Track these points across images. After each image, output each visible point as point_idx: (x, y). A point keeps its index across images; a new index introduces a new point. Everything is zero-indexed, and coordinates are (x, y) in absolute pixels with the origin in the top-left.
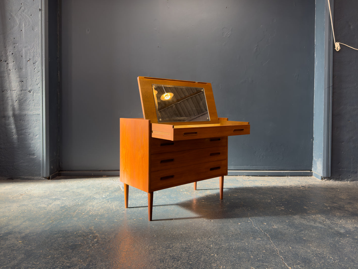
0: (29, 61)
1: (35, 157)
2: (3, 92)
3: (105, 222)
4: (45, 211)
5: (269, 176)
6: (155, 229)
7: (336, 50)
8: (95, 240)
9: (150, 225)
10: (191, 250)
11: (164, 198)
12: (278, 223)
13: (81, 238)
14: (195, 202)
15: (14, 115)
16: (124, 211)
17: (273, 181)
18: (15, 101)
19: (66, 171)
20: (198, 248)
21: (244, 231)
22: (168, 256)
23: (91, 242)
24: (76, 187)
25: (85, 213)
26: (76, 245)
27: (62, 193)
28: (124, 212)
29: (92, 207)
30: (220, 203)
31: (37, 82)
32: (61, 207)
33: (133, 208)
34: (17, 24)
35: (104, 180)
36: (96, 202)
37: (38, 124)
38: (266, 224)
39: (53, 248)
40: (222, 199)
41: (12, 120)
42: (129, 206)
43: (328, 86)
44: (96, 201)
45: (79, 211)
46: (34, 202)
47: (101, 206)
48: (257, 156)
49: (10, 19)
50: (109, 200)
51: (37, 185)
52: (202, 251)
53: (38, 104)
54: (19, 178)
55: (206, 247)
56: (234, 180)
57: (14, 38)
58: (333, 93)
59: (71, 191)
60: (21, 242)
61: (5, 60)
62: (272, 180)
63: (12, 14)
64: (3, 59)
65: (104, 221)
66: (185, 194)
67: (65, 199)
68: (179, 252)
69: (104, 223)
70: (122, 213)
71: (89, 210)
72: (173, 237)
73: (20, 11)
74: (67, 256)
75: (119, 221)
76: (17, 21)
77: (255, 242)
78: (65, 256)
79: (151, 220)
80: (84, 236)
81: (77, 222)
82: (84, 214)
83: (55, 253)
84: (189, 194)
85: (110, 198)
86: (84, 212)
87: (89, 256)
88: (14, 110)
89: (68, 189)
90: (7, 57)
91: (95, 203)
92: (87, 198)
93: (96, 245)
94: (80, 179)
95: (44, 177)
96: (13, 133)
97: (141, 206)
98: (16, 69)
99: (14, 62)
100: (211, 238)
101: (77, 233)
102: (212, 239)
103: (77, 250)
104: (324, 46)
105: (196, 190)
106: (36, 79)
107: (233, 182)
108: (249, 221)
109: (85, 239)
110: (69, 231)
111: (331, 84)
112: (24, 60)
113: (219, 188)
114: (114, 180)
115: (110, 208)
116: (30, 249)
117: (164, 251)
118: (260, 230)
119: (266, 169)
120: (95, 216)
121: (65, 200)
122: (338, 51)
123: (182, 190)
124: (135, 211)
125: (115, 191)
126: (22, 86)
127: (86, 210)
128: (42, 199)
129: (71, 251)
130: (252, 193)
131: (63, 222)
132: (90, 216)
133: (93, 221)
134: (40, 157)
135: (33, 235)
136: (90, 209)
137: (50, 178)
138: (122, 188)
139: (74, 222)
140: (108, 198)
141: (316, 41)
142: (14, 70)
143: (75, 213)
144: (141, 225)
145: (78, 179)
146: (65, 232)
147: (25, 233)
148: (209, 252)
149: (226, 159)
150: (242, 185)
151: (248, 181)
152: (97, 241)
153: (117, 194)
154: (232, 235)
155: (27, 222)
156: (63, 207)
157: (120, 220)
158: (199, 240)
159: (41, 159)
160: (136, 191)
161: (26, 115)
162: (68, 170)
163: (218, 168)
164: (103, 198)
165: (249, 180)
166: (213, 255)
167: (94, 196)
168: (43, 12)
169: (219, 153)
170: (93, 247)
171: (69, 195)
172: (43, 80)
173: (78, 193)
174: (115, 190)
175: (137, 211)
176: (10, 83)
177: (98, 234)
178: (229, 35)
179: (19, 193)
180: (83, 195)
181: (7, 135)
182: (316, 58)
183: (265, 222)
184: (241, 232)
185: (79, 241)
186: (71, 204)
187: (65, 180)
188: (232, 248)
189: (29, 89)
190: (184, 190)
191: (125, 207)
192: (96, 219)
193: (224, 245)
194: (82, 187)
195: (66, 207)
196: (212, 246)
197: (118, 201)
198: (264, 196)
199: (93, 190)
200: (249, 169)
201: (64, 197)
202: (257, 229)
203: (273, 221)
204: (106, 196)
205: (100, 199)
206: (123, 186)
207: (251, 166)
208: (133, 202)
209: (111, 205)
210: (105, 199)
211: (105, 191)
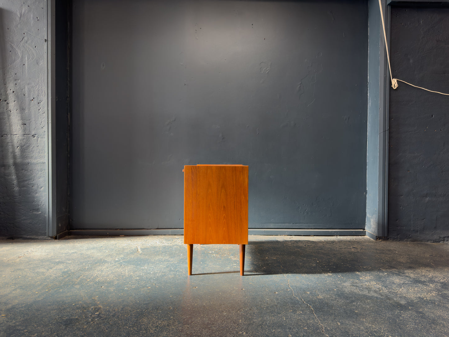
0: (33, 100)
1: (40, 212)
2: (2, 136)
3: (113, 291)
4: (42, 276)
5: (314, 236)
6: (173, 300)
7: (393, 88)
8: (96, 313)
10: (215, 327)
12: (324, 291)
13: (79, 310)
15: (15, 164)
16: (138, 276)
17: (319, 241)
18: (16, 147)
19: (76, 229)
20: (224, 324)
21: (282, 302)
22: (185, 335)
23: (91, 316)
25: (91, 280)
26: (72, 319)
27: (68, 256)
29: (100, 272)
31: (42, 125)
32: (64, 272)
34: (19, 57)
35: (120, 240)
36: (106, 266)
37: (43, 174)
38: (309, 293)
39: (42, 324)
41: (12, 169)
43: (383, 130)
44: (106, 265)
45: (83, 277)
46: (32, 266)
47: (112, 270)
48: (300, 212)
49: (10, 51)
50: (122, 263)
51: (40, 246)
52: (228, 328)
53: (43, 151)
54: (21, 238)
55: (234, 322)
56: (273, 240)
57: (16, 74)
58: (390, 138)
59: (79, 253)
60: (4, 315)
61: (5, 99)
63: (13, 45)
64: (3, 98)
68: (199, 329)
70: (135, 280)
71: (96, 275)
72: (194, 309)
73: (23, 42)
74: (58, 333)
76: (19, 53)
77: (295, 316)
78: (55, 334)
80: (83, 308)
83: (43, 330)
84: (218, 256)
85: (124, 262)
87: (85, 335)
88: (14, 157)
89: (76, 250)
90: (7, 95)
91: (105, 268)
92: (96, 261)
93: (96, 319)
95: (50, 237)
96: (14, 184)
98: (17, 110)
99: (15, 102)
100: (240, 311)
101: (75, 305)
102: (242, 312)
103: (72, 326)
104: (379, 83)
106: (40, 122)
107: (272, 243)
108: (288, 290)
109: (84, 312)
110: (67, 302)
111: (387, 128)
112: (27, 99)
115: (122, 274)
116: (14, 324)
117: (180, 328)
118: (302, 301)
119: (311, 228)
120: (102, 283)
121: (70, 263)
122: (395, 88)
125: (132, 253)
126: (25, 130)
127: (92, 275)
128: (43, 263)
129: (64, 327)
130: (293, 256)
132: (96, 283)
133: (99, 289)
134: (45, 213)
135: (21, 306)
137: (57, 238)
138: (140, 249)
141: (369, 79)
142: (15, 111)
143: (79, 280)
146: (61, 303)
147: (12, 304)
148: (236, 329)
151: (290, 241)
152: (99, 314)
153: (133, 256)
154: (267, 307)
155: (18, 290)
156: (66, 272)
157: (132, 288)
158: (225, 314)
159: (46, 215)
161: (29, 164)
164: (116, 261)
166: (241, 333)
167: (105, 259)
168: (50, 42)
170: (92, 323)
171: (76, 257)
172: (49, 122)
173: (87, 255)
176: (10, 126)
177: (101, 306)
178: (268, 71)
179: (16, 256)
180: (92, 258)
181: (6, 187)
182: (369, 97)
183: (308, 291)
184: (278, 303)
185: (76, 314)
186: (76, 269)
188: (266, 324)
189: (33, 133)
192: (103, 287)
193: (256, 320)
194: (94, 248)
195: (69, 272)
196: (240, 321)
197: (133, 264)
198: (308, 259)
199: (105, 251)
200: (291, 228)
201: (69, 260)
202: (299, 300)
203: (318, 290)
204: (119, 259)
205: (112, 262)
206: (141, 247)
207: (294, 224)
208: (151, 266)
209: (124, 269)
210: (118, 262)
211: (120, 253)
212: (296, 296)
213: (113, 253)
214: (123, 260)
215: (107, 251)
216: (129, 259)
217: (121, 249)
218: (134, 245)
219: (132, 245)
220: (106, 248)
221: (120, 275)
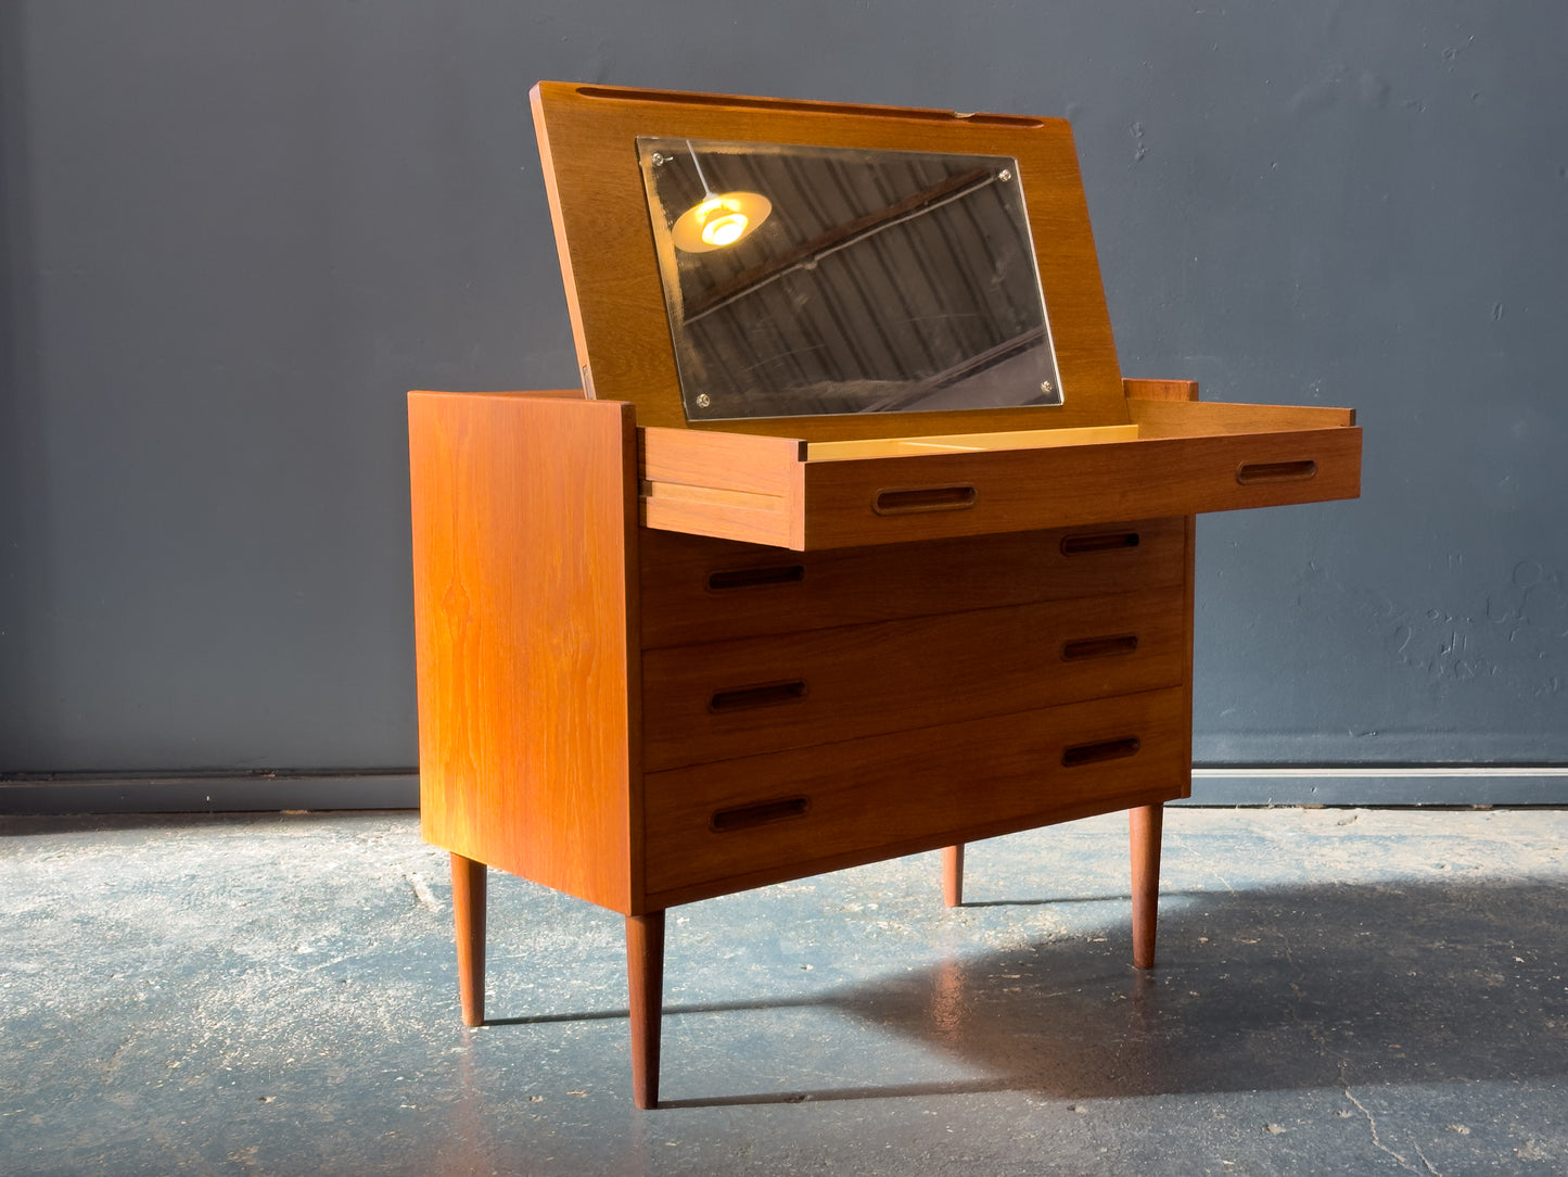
3: (331, 1118)
5: (1496, 807)
6: (688, 1162)
9: (645, 1132)
11: (731, 959)
12: (1555, 1124)
14: (950, 985)
16: (457, 1042)
17: (1529, 838)
21: (1310, 1175)
24: (103, 889)
25: (188, 1064)
27: (5, 931)
28: (459, 1049)
29: (228, 1023)
30: (1138, 991)
33: (523, 1026)
35: (291, 838)
36: (254, 987)
38: (1467, 1131)
40: (1150, 962)
42: (490, 1013)
44: (253, 981)
45: (140, 1047)
47: (293, 1010)
48: (1410, 662)
50: (344, 970)
56: (1233, 837)
59: (68, 914)
62: (1522, 834)
65: (325, 1110)
66: (880, 932)
67: (31, 967)
69: (331, 1123)
70: (445, 1059)
71: (212, 1038)
75: (432, 1111)
79: (652, 1101)
81: (136, 1119)
82: (177, 1064)
84: (906, 930)
85: (352, 961)
86: (178, 1056)
89: (42, 899)
91: (251, 995)
92: (186, 961)
94: (119, 834)
97: (571, 1011)
105: (959, 903)
107: (1227, 851)
108: (1344, 1115)
113: (1127, 891)
114: (365, 841)
115: (359, 1027)
118: (1428, 1171)
119: (1476, 758)
120: (260, 1077)
121: (33, 975)
123: (856, 908)
124: (538, 1043)
125: (385, 912)
127: (189, 1038)
130: (1366, 928)
131: (37, 1119)
132: (223, 1077)
133: (248, 1110)
136: (216, 1031)
139: (119, 1121)
140: (340, 959)
143: (118, 1063)
144: (582, 1132)
145: (108, 834)
149: (1182, 684)
150: (1299, 872)
151: (1342, 840)
153: (396, 932)
156: (29, 1022)
157: (440, 1104)
160: (527, 915)
162: (30, 774)
163: (1125, 746)
164: (303, 957)
165: (1350, 838)
167: (236, 949)
169: (1129, 642)
171: (60, 941)
173: (120, 925)
174: (382, 904)
175: (552, 1046)
180: (159, 944)
183: (1461, 1121)
186: (81, 1005)
187: (16, 840)
190: (874, 906)
191: (465, 1017)
192: (269, 1100)
195: (45, 1022)
197: (409, 976)
198: (1459, 947)
199: (224, 905)
200: (1350, 758)
201: (23, 956)
202: (1407, 1167)
203: (1521, 1114)
204: (321, 948)
205: (282, 966)
206: (432, 879)
207: (1364, 737)
208: (519, 984)
209: (364, 1003)
210: (319, 963)
211: (313, 913)
212: (1393, 1149)
213: (271, 910)
214: (343, 950)
215: (233, 904)
216: (375, 944)
217: (313, 891)
218: (385, 864)
219: (371, 864)
220: (224, 887)
221: (351, 1036)
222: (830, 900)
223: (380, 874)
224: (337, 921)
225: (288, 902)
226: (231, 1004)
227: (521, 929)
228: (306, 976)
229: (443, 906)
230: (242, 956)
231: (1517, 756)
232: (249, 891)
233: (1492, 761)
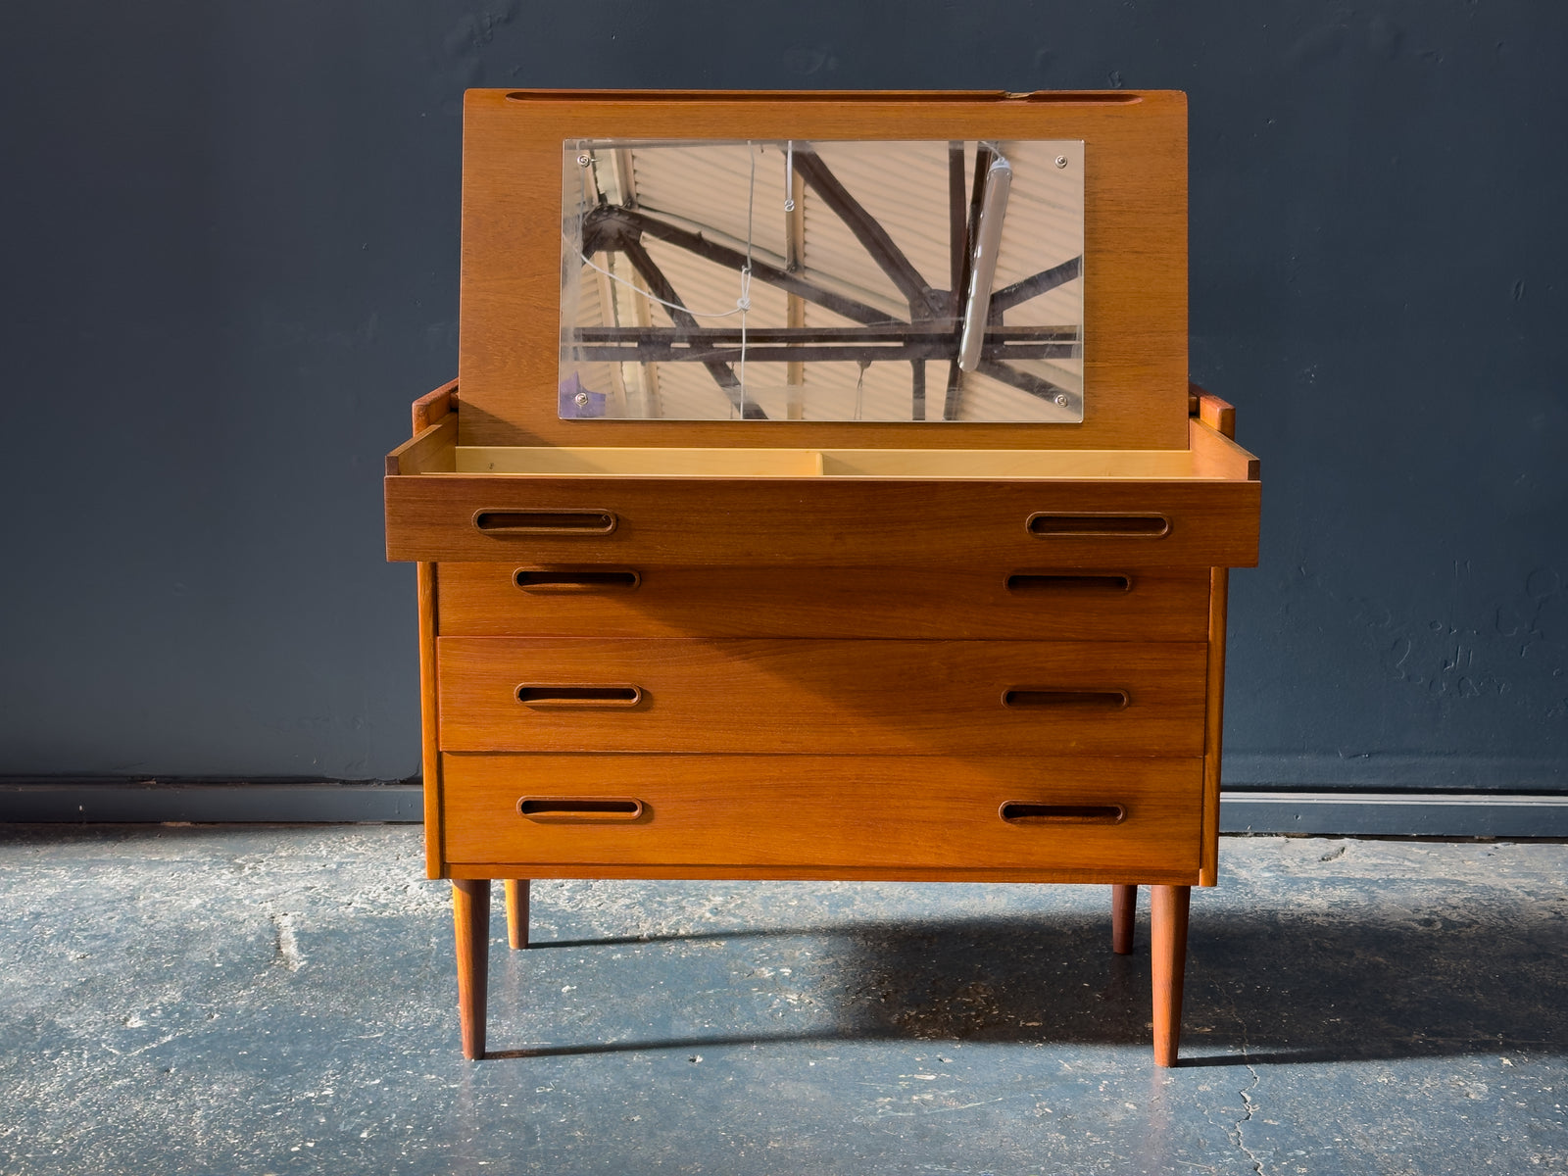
29: (21, 1129)
36: (64, 1077)
44: (65, 1066)
47: (99, 1112)
50: (171, 1054)
85: (184, 1040)
91: (57, 1089)
114: (240, 868)
115: (166, 1138)
123: (767, 973)
125: (238, 971)
140: (170, 1038)
153: (242, 1000)
164: (130, 1033)
165: (1334, 880)
167: (58, 1020)
174: (237, 958)
190: (787, 971)
197: (242, 1065)
199: (61, 956)
200: (1337, 782)
204: (153, 1020)
205: (104, 1045)
206: (302, 923)
207: (1356, 759)
208: (363, 1079)
209: (181, 1103)
210: (146, 1042)
211: (157, 971)
213: (111, 965)
214: (177, 1025)
215: (73, 955)
216: (216, 1016)
217: (166, 938)
218: (255, 902)
219: (239, 901)
220: (68, 931)
221: (154, 1152)
222: (740, 961)
223: (246, 915)
224: (181, 982)
225: (133, 954)
226: (30, 1101)
227: (385, 997)
228: (126, 1061)
229: (305, 963)
230: (62, 1030)
231: (1524, 783)
232: (95, 937)
233: (1497, 787)
